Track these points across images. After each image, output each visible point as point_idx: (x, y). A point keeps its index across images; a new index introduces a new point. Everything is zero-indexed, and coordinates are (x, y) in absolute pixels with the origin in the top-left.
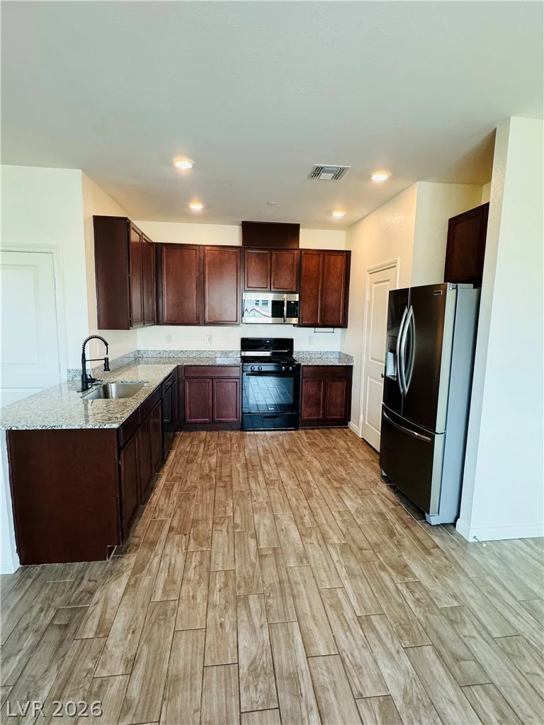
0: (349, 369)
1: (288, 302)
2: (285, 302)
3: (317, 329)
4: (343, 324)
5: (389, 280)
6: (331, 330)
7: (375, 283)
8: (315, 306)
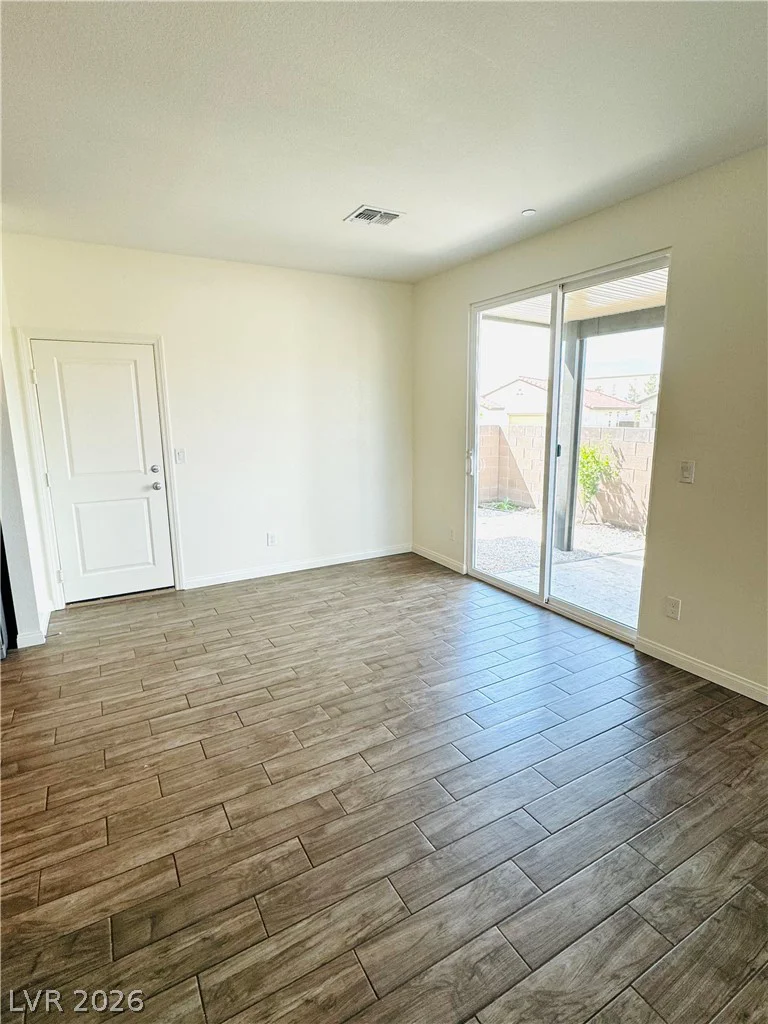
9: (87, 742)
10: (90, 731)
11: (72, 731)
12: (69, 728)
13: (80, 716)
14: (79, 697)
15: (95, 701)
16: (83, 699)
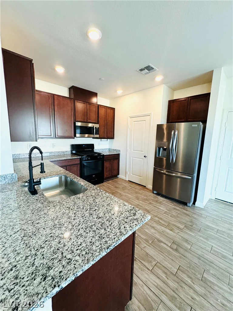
0: (118, 155)
1: (95, 127)
2: (94, 127)
3: (102, 140)
4: (112, 137)
5: (145, 121)
6: (106, 140)
7: (134, 122)
8: (104, 130)
9: (200, 259)
10: (203, 255)
11: (197, 249)
12: (197, 247)
13: (203, 246)
14: (206, 237)
15: (210, 243)
16: (206, 239)
